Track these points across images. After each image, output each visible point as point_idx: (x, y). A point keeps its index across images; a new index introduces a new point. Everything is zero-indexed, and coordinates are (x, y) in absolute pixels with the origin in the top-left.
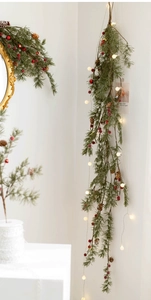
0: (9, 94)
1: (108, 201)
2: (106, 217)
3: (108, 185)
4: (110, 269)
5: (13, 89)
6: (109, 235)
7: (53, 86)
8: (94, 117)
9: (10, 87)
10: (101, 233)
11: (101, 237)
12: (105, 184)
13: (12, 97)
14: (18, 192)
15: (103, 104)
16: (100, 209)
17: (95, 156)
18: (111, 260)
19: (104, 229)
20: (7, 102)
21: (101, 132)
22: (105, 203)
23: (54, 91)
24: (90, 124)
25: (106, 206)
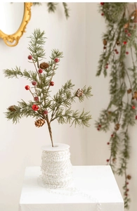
0: (27, 19)
1: (125, 121)
2: (123, 137)
3: (124, 105)
4: (128, 187)
5: (30, 14)
6: (126, 154)
7: (66, 11)
8: (107, 39)
9: (27, 12)
10: (118, 152)
11: (119, 155)
12: (121, 104)
13: (30, 22)
14: (66, 115)
15: (115, 26)
16: (117, 128)
17: (109, 78)
18: (129, 177)
19: (121, 148)
20: (25, 28)
21: (117, 53)
22: (121, 122)
23: (67, 15)
24: (103, 46)
25: (123, 126)
